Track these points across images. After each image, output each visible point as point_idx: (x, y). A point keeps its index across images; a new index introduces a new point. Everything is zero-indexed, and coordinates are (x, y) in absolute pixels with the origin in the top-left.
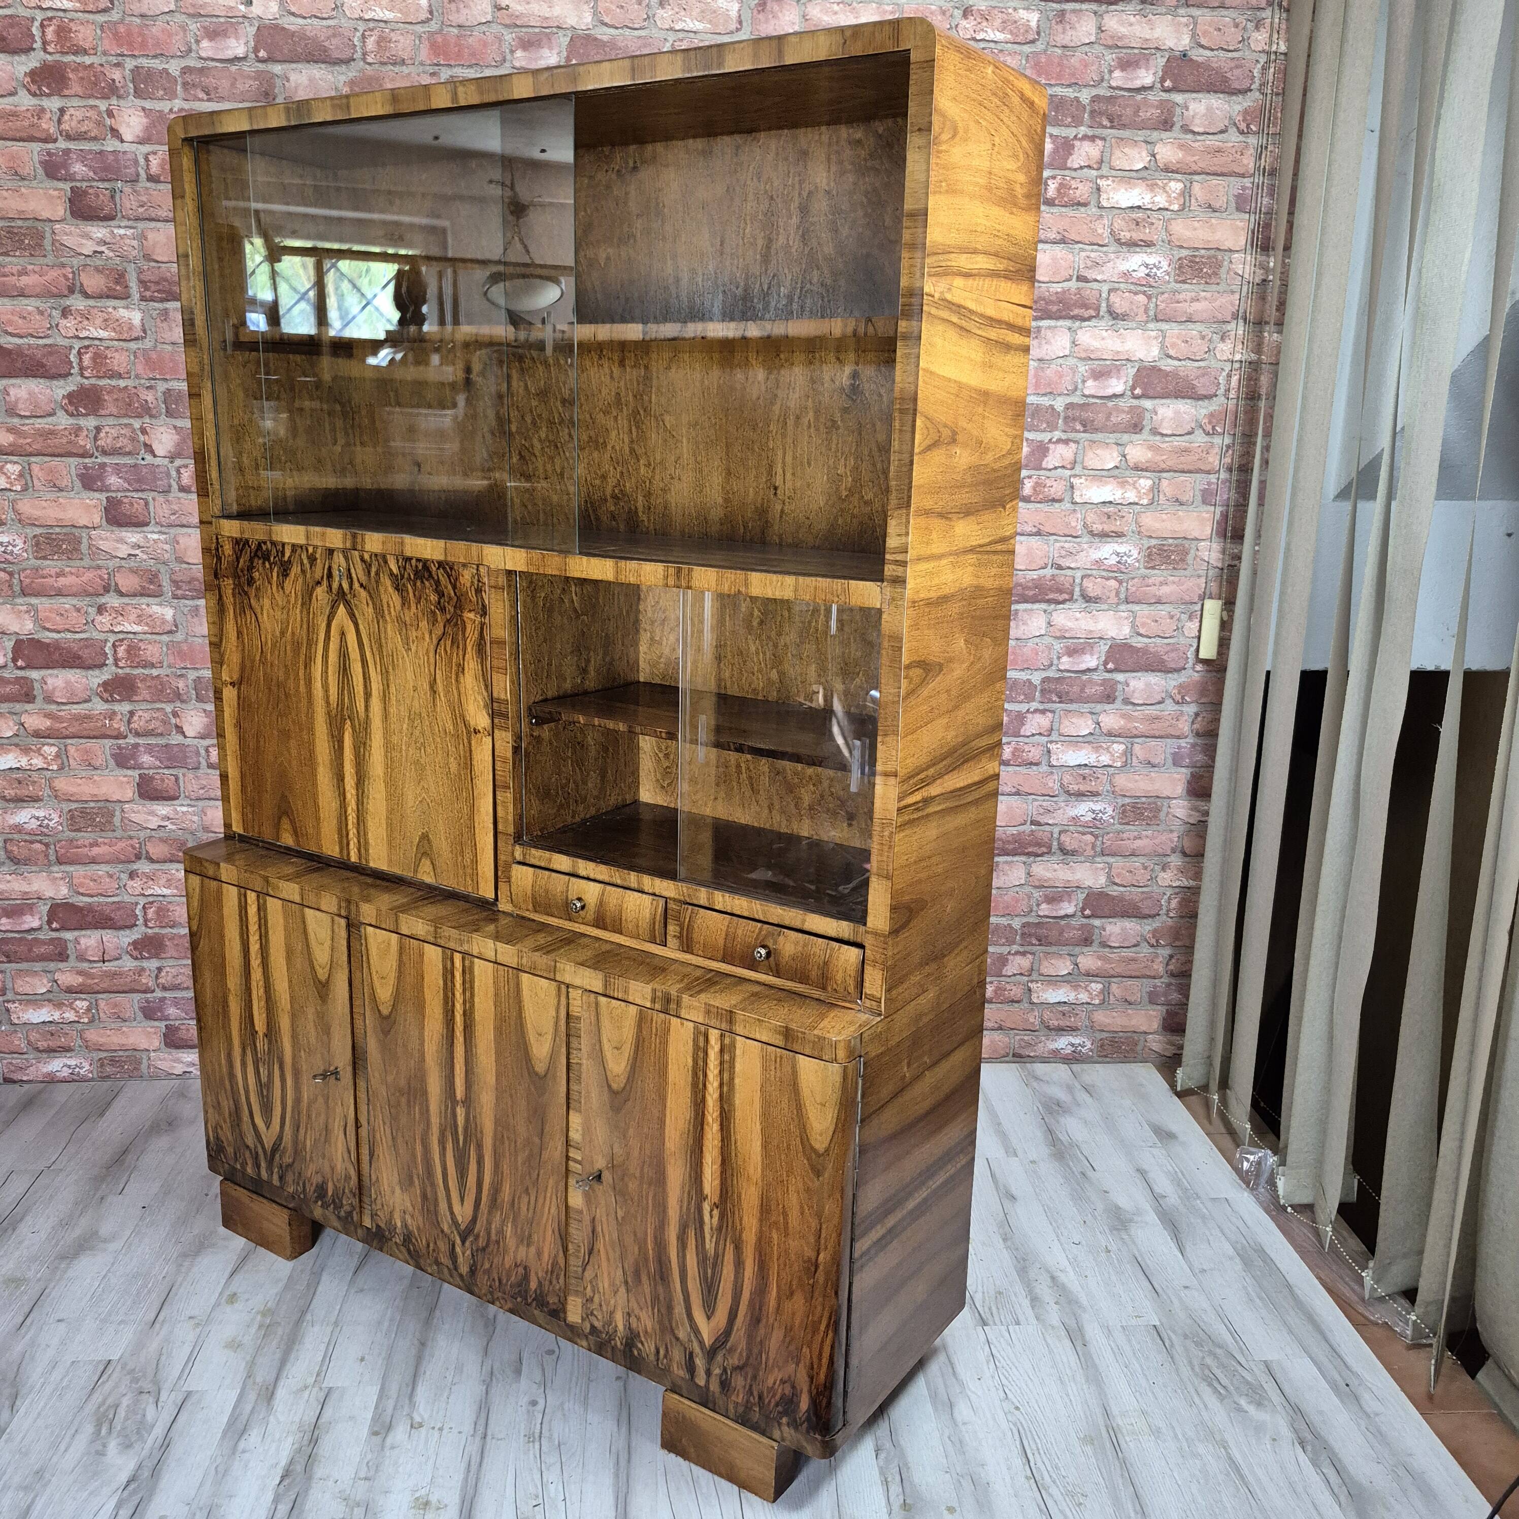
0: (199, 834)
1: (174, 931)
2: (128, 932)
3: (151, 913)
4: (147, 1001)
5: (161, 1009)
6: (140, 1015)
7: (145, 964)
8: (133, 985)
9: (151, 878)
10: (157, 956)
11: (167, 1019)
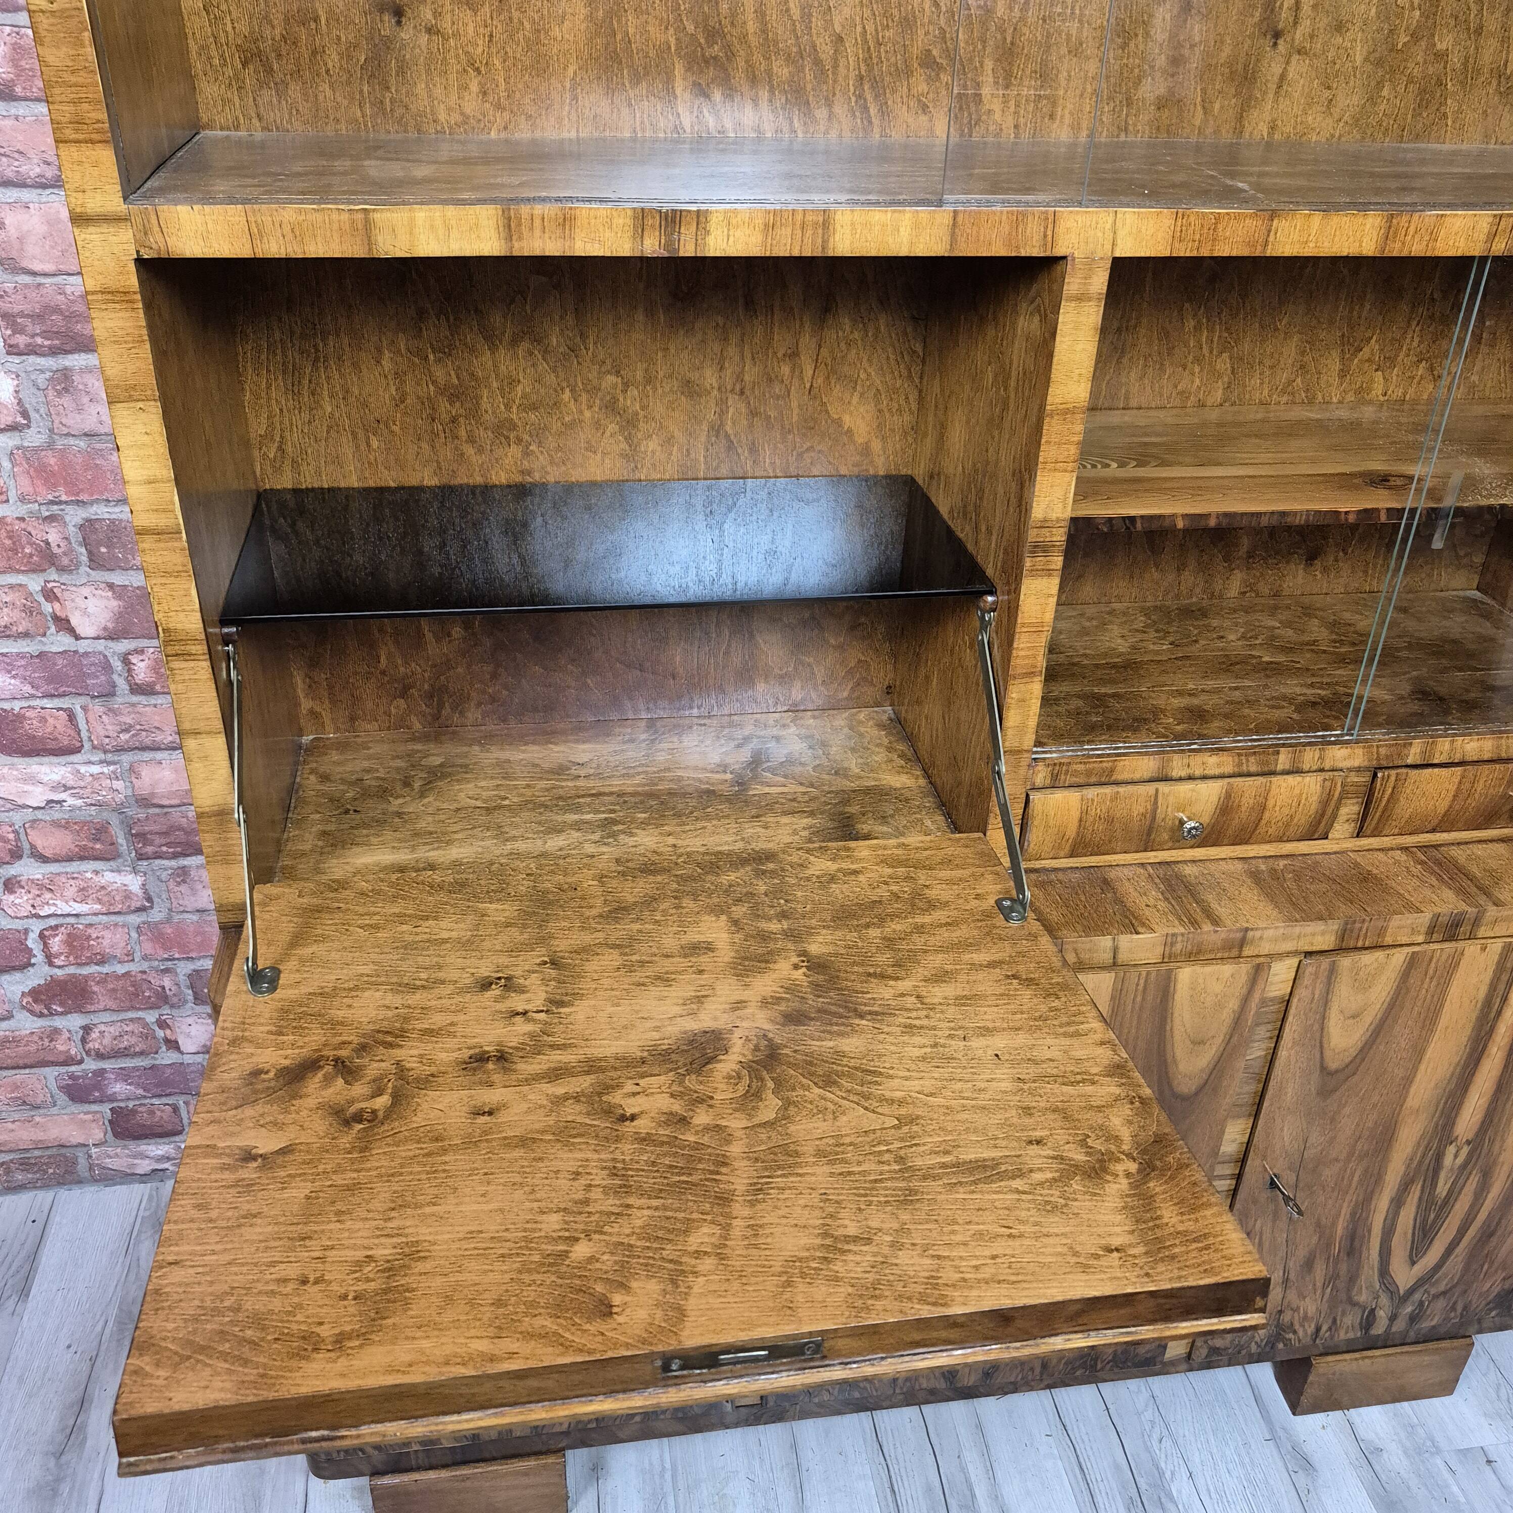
0: (130, 812)
1: (106, 969)
2: (17, 976)
3: (56, 943)
4: (72, 1077)
5: (98, 1086)
6: (62, 1098)
7: (58, 1022)
8: (42, 1055)
9: (46, 887)
10: (80, 1009)
11: (112, 1099)
